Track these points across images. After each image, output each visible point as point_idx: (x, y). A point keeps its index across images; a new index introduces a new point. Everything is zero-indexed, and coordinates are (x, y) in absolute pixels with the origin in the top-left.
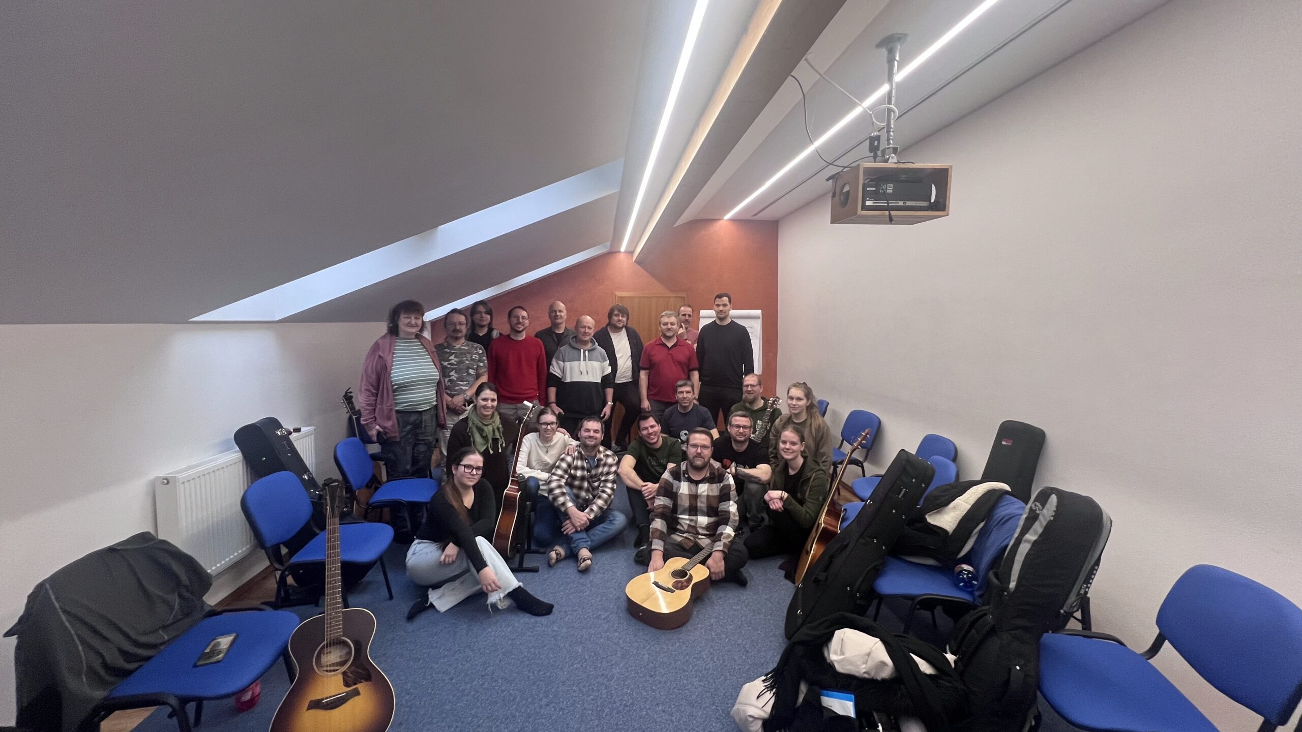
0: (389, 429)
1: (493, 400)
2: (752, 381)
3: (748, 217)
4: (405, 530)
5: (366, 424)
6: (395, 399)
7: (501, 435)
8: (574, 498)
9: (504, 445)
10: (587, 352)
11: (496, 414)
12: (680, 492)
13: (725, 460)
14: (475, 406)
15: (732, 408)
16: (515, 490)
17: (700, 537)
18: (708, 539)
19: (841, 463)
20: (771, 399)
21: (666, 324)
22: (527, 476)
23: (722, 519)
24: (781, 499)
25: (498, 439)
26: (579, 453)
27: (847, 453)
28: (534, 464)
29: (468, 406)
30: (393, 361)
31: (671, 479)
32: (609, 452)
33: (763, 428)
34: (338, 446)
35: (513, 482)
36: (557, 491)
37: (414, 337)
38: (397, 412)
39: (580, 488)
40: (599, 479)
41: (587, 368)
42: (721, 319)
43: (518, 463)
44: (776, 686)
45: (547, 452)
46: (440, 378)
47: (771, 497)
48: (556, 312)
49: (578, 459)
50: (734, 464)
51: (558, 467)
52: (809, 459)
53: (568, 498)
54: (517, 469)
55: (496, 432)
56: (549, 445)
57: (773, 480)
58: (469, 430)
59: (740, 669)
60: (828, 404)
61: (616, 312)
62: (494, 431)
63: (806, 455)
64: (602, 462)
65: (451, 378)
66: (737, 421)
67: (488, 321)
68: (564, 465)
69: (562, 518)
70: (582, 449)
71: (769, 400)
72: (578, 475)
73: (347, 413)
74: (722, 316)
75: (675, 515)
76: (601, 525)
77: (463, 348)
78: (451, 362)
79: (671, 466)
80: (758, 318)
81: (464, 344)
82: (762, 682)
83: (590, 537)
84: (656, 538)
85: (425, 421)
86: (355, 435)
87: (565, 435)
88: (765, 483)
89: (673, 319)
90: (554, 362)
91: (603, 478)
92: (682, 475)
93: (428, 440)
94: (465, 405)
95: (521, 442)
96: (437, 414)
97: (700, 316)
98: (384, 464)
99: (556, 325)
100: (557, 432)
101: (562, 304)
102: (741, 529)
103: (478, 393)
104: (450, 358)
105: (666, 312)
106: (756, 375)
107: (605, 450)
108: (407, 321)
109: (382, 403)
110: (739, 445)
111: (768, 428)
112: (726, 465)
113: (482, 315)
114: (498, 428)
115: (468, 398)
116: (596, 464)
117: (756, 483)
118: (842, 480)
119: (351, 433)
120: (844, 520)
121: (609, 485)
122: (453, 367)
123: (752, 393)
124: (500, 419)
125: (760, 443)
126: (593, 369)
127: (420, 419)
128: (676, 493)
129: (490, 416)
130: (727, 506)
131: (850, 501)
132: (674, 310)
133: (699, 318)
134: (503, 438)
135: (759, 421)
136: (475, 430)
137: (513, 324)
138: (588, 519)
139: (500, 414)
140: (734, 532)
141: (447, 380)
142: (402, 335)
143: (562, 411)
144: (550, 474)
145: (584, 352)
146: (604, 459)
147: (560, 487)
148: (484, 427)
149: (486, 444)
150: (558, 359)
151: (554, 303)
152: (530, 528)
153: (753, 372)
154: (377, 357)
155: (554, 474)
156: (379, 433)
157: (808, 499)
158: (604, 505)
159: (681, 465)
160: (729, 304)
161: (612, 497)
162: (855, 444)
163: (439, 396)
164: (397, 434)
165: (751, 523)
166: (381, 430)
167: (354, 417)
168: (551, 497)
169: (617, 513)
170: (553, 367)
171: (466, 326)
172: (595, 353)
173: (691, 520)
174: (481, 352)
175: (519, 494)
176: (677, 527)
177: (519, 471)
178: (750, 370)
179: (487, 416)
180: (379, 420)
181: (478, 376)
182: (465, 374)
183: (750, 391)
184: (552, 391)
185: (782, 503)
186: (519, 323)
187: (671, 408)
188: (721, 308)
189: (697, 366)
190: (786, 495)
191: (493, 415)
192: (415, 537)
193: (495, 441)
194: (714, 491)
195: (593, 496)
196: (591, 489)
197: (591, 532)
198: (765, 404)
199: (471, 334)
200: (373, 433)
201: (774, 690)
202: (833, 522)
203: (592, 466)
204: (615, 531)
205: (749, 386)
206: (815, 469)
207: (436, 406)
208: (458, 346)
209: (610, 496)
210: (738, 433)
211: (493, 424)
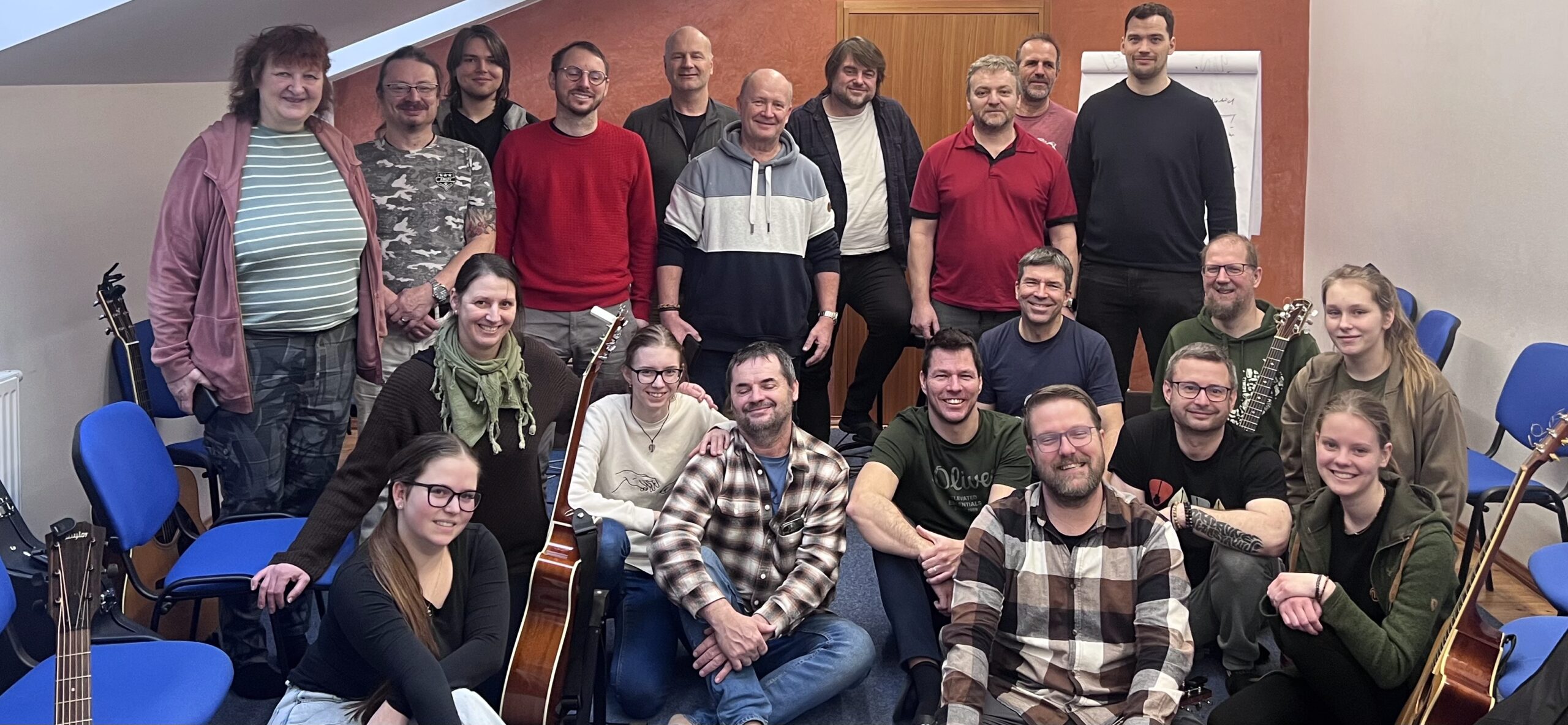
0: (226, 382)
1: (505, 304)
2: (1232, 254)
4: (258, 659)
5: (165, 364)
6: (242, 299)
7: (526, 401)
8: (727, 581)
9: (533, 428)
10: (769, 171)
11: (512, 341)
12: (1024, 569)
13: (1155, 483)
14: (455, 318)
15: (1173, 332)
16: (565, 557)
17: (1083, 701)
18: (1105, 710)
19: (1499, 496)
20: (1286, 307)
21: (985, 91)
22: (597, 516)
23: (1145, 649)
24: (1317, 597)
25: (518, 410)
26: (739, 450)
27: (1517, 472)
28: (615, 481)
29: (442, 315)
30: (240, 194)
31: (997, 532)
32: (824, 449)
33: (1263, 390)
34: (83, 427)
35: (559, 534)
36: (678, 559)
37: (302, 126)
38: (247, 331)
39: (744, 549)
40: (800, 525)
41: (767, 215)
42: (1143, 78)
43: (574, 479)
45: (652, 448)
46: (369, 244)
47: (1286, 591)
48: (684, 56)
49: (734, 465)
50: (1180, 494)
51: (681, 491)
52: (1402, 490)
53: (707, 576)
54: (570, 497)
55: (513, 394)
56: (658, 428)
57: (1295, 547)
58: (438, 385)
60: (1458, 323)
61: (848, 63)
63: (1395, 476)
64: (807, 477)
65: (397, 240)
66: (1191, 370)
67: (498, 84)
68: (697, 485)
69: (691, 634)
70: (747, 440)
71: (1279, 312)
72: (736, 512)
73: (108, 333)
74: (1144, 69)
75: (1012, 635)
76: (802, 659)
77: (428, 155)
78: (396, 196)
79: (1001, 492)
80: (1250, 73)
81: (433, 145)
83: (770, 693)
84: (959, 701)
85: (323, 358)
86: (127, 396)
87: (700, 402)
88: (1274, 553)
89: (1006, 78)
90: (677, 195)
91: (811, 522)
92: (1029, 522)
93: (331, 412)
94: (432, 314)
95: (582, 419)
96: (355, 341)
97: (1082, 69)
98: (204, 476)
99: (685, 95)
100: (679, 395)
101: (700, 35)
102: (1201, 681)
103: (463, 282)
104: (394, 185)
105: (983, 59)
106: (1244, 239)
107: (813, 442)
108: (283, 83)
109: (209, 309)
110: (1195, 440)
111: (1277, 392)
112: (1157, 497)
113: (479, 66)
114: (517, 381)
115: (442, 296)
116: (789, 480)
117: (1248, 552)
118: (1502, 548)
119: (119, 388)
120: (1507, 667)
121: (829, 541)
122: (403, 209)
123: (1232, 291)
124: (522, 353)
125: (1257, 438)
126: (784, 216)
127: (309, 354)
128: (1014, 572)
129: (496, 349)
130: (1160, 612)
131: (1524, 610)
132: (1007, 54)
133: (1078, 73)
134: (529, 410)
135: (1249, 371)
136: (452, 386)
137: (565, 93)
138: (766, 635)
139: (523, 342)
140: (1180, 689)
141: (386, 243)
142: (267, 120)
143: (694, 332)
144: (659, 513)
145: (761, 172)
146: (812, 466)
147: (685, 545)
148: (477, 379)
149: (481, 426)
150: (689, 187)
151: (682, 33)
152: (604, 661)
153: (1236, 230)
154: (199, 179)
155: (668, 510)
156: (199, 388)
157: (1397, 603)
158: (811, 599)
159: (1027, 494)
160: (1166, 36)
161: (835, 574)
162: (1542, 448)
163: (364, 291)
164: (247, 394)
165: (1230, 666)
166: (204, 381)
167: (127, 345)
168: (660, 575)
169: (843, 625)
170: (675, 210)
171: (438, 96)
172: (792, 172)
173: (1058, 653)
174: (477, 166)
175: (574, 568)
176: (1018, 669)
177: (574, 502)
178: (1225, 223)
179: (487, 347)
180: (197, 354)
181: (470, 234)
182: (436, 229)
183: (1224, 284)
184: (671, 277)
185: (1319, 609)
186: (581, 89)
187: (1001, 327)
188: (1144, 46)
189: (1073, 211)
190: (1330, 587)
191: (503, 345)
192: (287, 682)
193: (508, 415)
194: (1122, 567)
195: (779, 571)
196: (775, 553)
198: (1269, 322)
199: (448, 117)
200: (183, 389)
202: (1475, 673)
203: (779, 486)
204: (839, 677)
205: (1222, 270)
206: (1419, 518)
207: (356, 317)
208: (414, 152)
209: (828, 572)
210: (1192, 407)
211: (505, 371)
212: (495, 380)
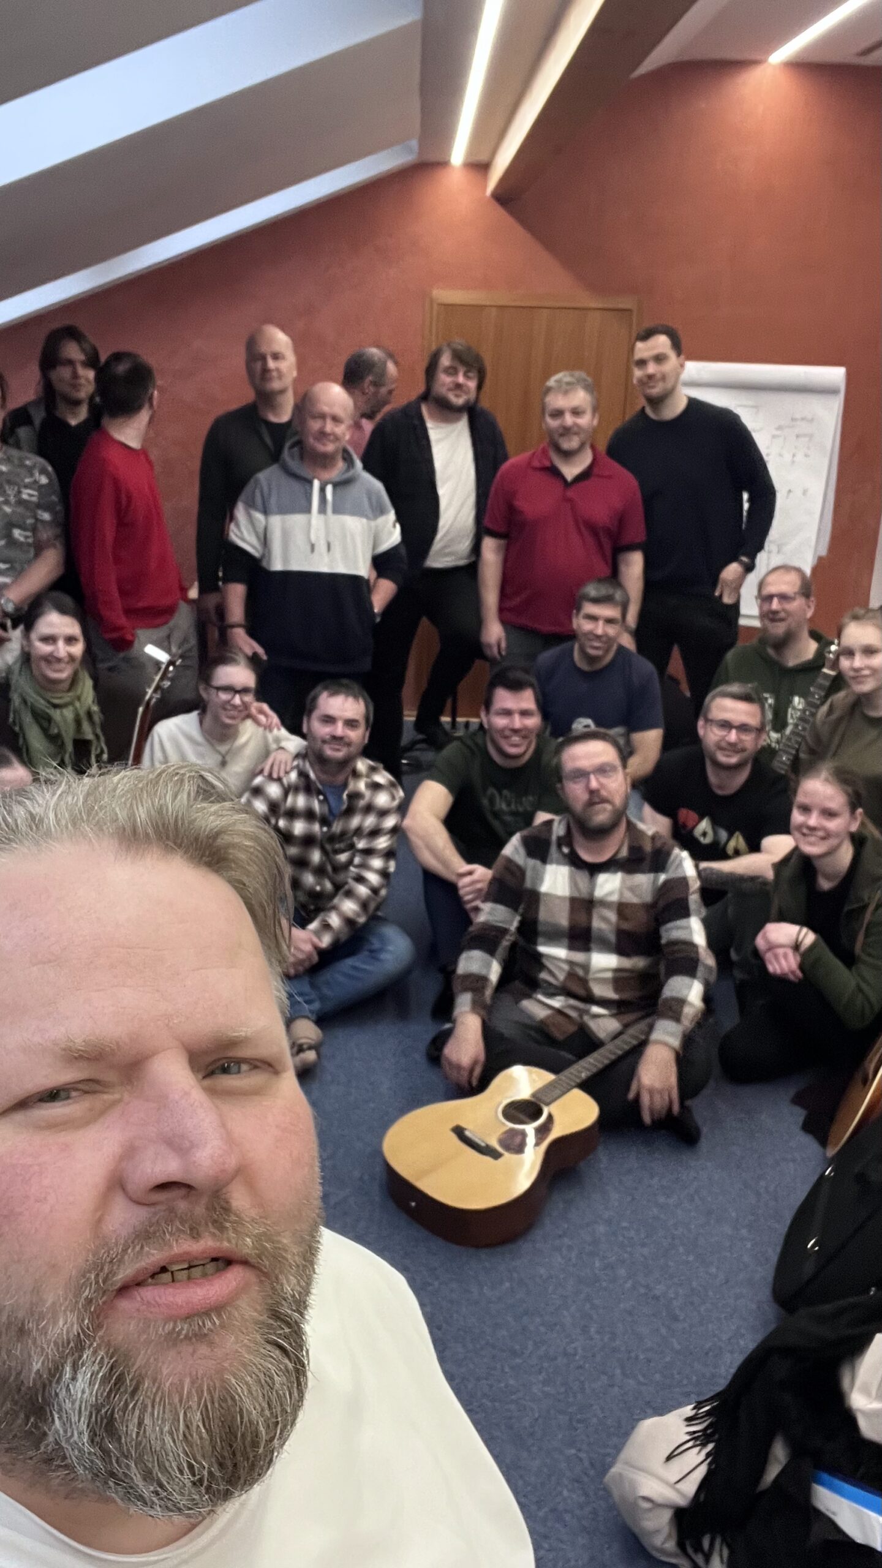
1: (70, 640)
2: (785, 583)
3: (846, 55)
7: (98, 730)
9: (106, 756)
10: (329, 489)
11: (83, 677)
12: (544, 892)
13: (683, 812)
17: (594, 1009)
18: (614, 1020)
21: (559, 413)
23: (676, 960)
24: (797, 945)
25: (89, 741)
26: (302, 774)
31: (522, 858)
32: (382, 776)
39: (302, 863)
40: (352, 847)
41: (327, 533)
44: (717, 1437)
47: (771, 941)
48: (264, 358)
49: (296, 789)
50: (703, 823)
55: (86, 727)
56: (227, 747)
58: (15, 718)
59: (649, 1361)
61: (450, 359)
62: (78, 722)
64: (362, 803)
66: (725, 709)
67: (92, 389)
68: (260, 806)
70: (312, 765)
71: (830, 644)
72: (296, 833)
74: (654, 392)
75: (534, 946)
76: (349, 962)
79: (542, 817)
80: (831, 390)
82: (686, 1423)
83: (319, 991)
87: (268, 724)
89: (580, 397)
90: (240, 512)
91: (361, 844)
92: (554, 847)
99: (268, 398)
101: (280, 334)
105: (556, 377)
107: (373, 770)
110: (724, 774)
112: (684, 824)
113: (75, 371)
114: (89, 714)
116: (344, 807)
121: (377, 863)
123: (783, 620)
126: (344, 536)
128: (535, 893)
129: (66, 685)
134: (102, 738)
135: (794, 701)
136: (27, 719)
138: (316, 948)
139: (92, 677)
143: (260, 651)
145: (322, 490)
146: (367, 794)
148: (51, 711)
149: (57, 754)
150: (251, 505)
151: (260, 332)
158: (358, 915)
161: (383, 892)
169: (388, 931)
170: (238, 526)
172: (354, 492)
173: (574, 963)
174: (44, 479)
176: (540, 977)
179: (58, 683)
181: (37, 549)
182: (3, 543)
183: (775, 612)
184: (236, 595)
185: (798, 958)
188: (651, 369)
189: (641, 536)
190: (810, 937)
191: (74, 681)
193: (82, 746)
194: (640, 892)
195: (332, 887)
196: (329, 868)
197: (327, 975)
198: (819, 653)
199: (43, 419)
201: (710, 1446)
203: (336, 811)
204: (381, 979)
205: (777, 599)
209: (375, 891)
210: (723, 744)
211: (77, 704)
212: (69, 713)
